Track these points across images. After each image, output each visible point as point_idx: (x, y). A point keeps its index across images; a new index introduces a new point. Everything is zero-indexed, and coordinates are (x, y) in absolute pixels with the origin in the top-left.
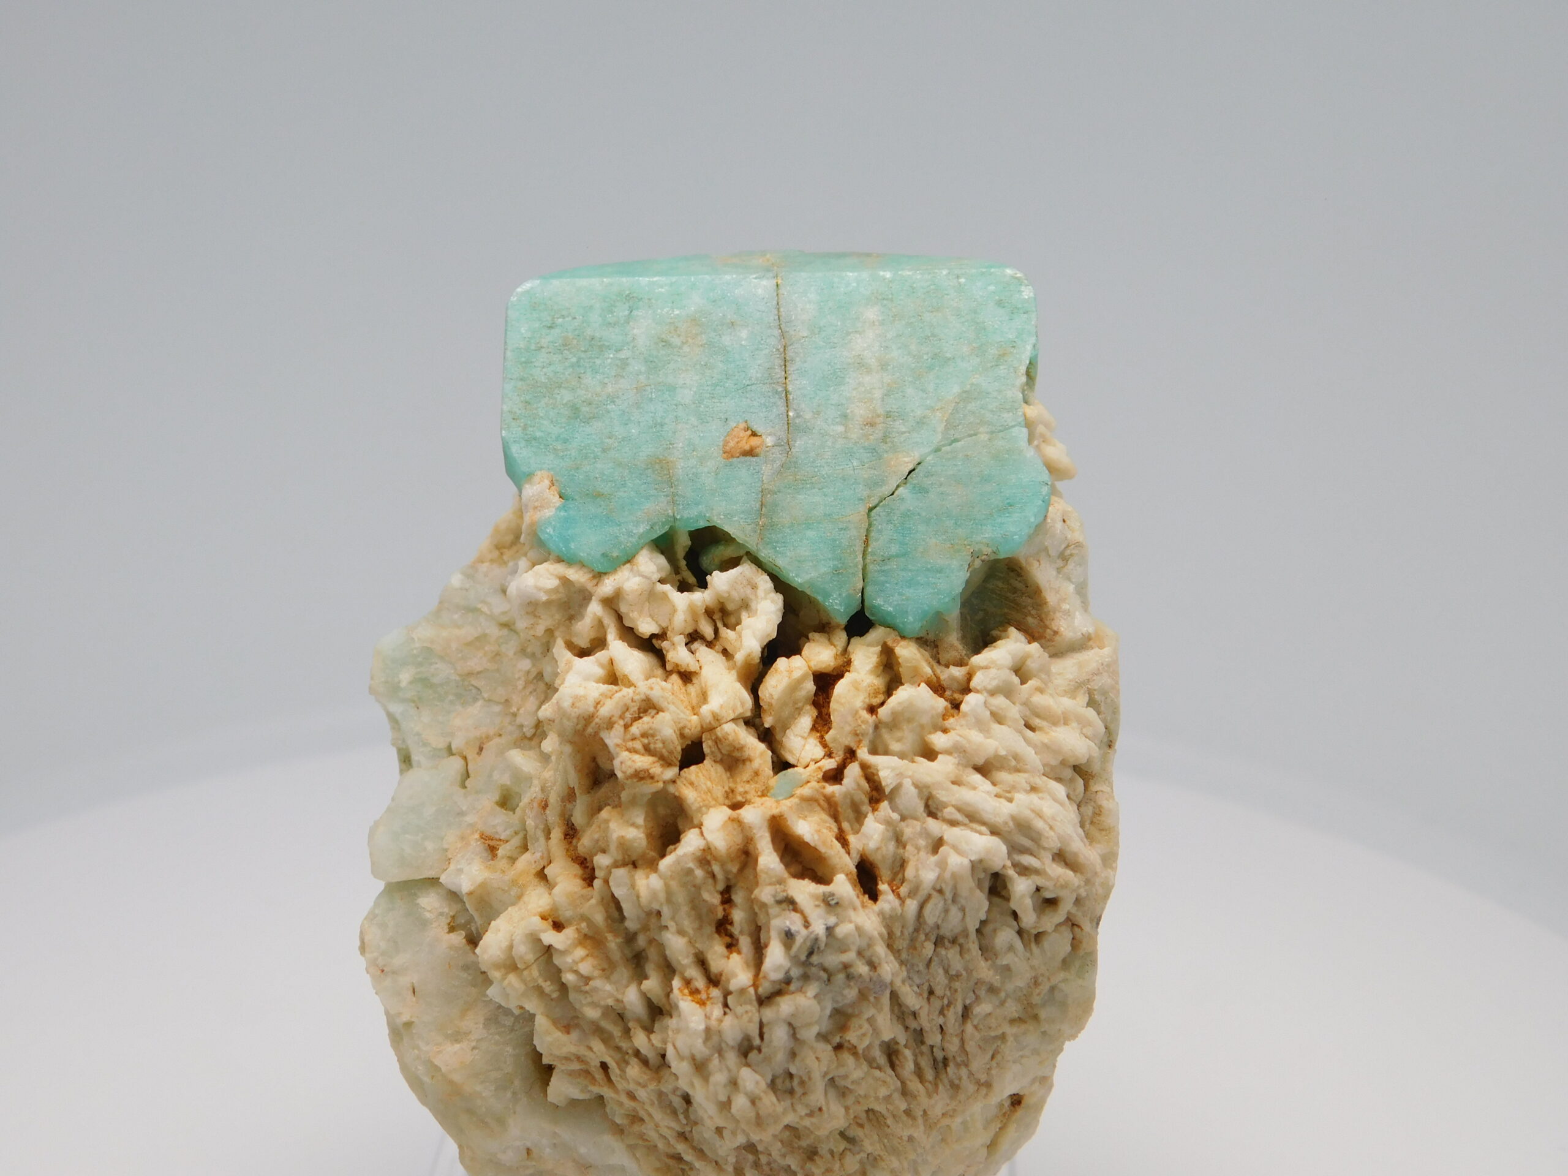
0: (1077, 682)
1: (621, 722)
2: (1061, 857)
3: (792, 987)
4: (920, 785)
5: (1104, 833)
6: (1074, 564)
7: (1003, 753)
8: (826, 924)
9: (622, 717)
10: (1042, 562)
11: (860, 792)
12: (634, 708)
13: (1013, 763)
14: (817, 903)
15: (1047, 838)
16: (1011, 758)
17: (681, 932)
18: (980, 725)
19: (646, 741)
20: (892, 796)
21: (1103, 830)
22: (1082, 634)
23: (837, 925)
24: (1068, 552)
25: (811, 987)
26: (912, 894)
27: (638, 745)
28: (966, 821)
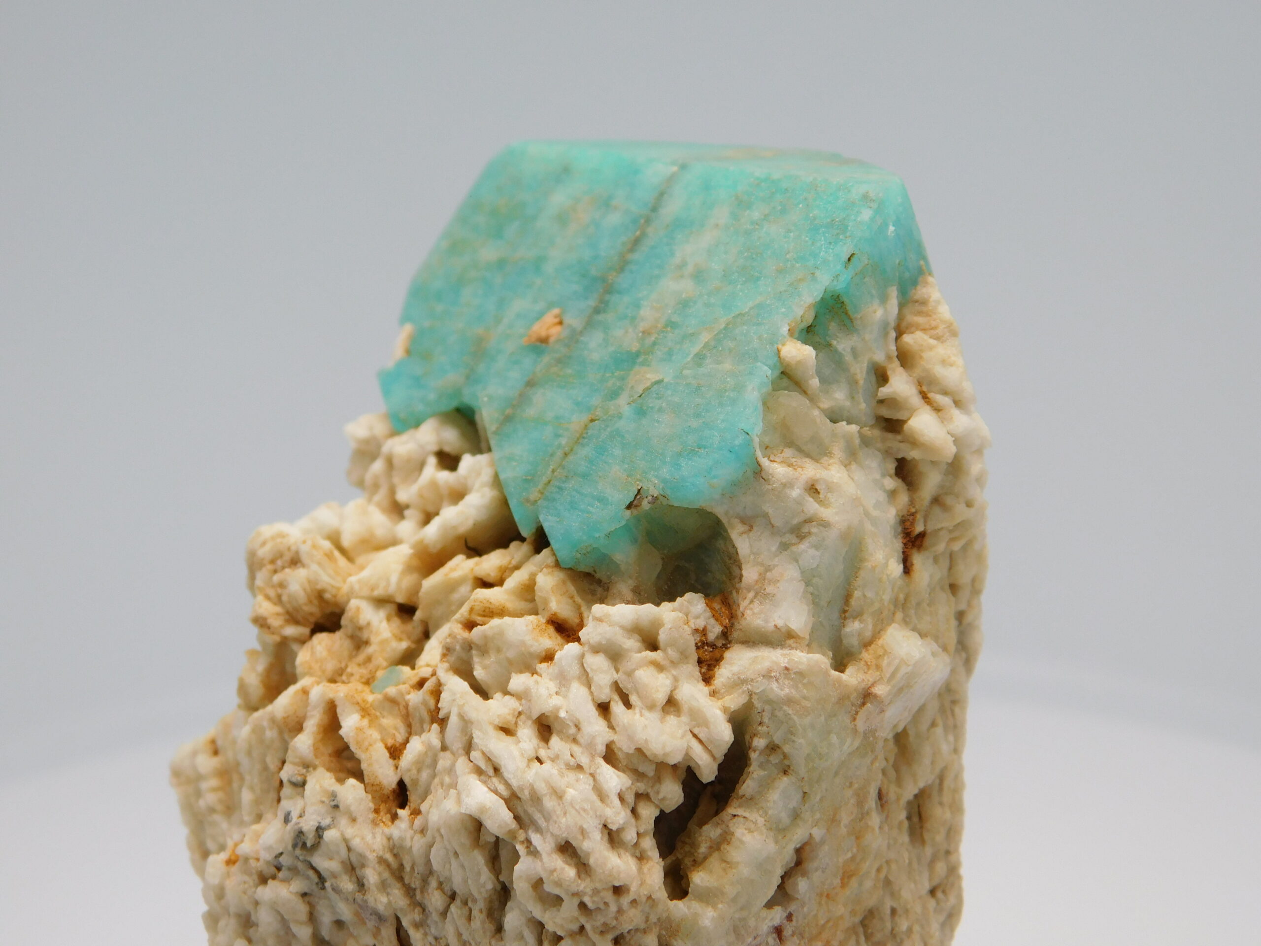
0: (739, 678)
1: (270, 567)
2: (566, 849)
3: (280, 875)
4: (466, 718)
5: (724, 865)
6: (807, 545)
7: (562, 714)
8: (320, 823)
9: (273, 562)
10: (755, 528)
11: (423, 707)
12: (287, 557)
13: (572, 730)
14: (324, 799)
15: (555, 822)
16: (571, 724)
17: (252, 789)
18: (563, 680)
19: (279, 591)
20: (443, 722)
21: (725, 861)
22: (776, 626)
23: (329, 827)
24: (805, 529)
25: (298, 882)
26: (423, 831)
27: (272, 593)
28: (491, 772)
